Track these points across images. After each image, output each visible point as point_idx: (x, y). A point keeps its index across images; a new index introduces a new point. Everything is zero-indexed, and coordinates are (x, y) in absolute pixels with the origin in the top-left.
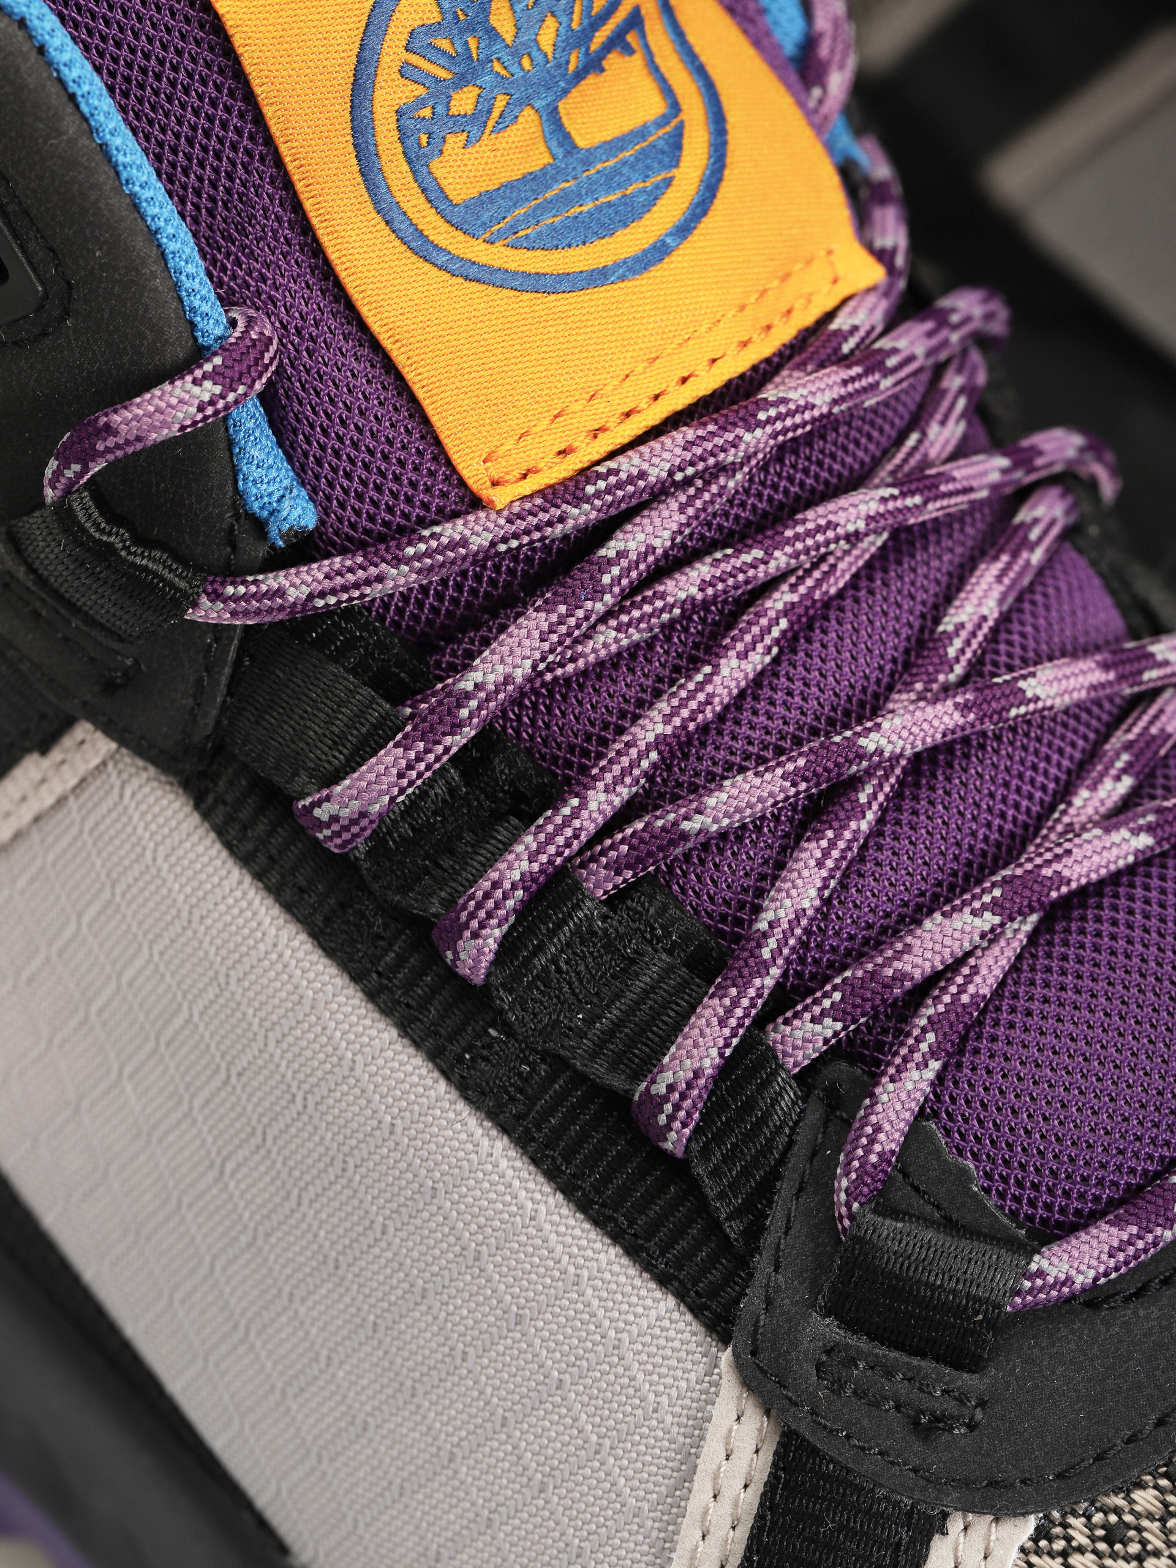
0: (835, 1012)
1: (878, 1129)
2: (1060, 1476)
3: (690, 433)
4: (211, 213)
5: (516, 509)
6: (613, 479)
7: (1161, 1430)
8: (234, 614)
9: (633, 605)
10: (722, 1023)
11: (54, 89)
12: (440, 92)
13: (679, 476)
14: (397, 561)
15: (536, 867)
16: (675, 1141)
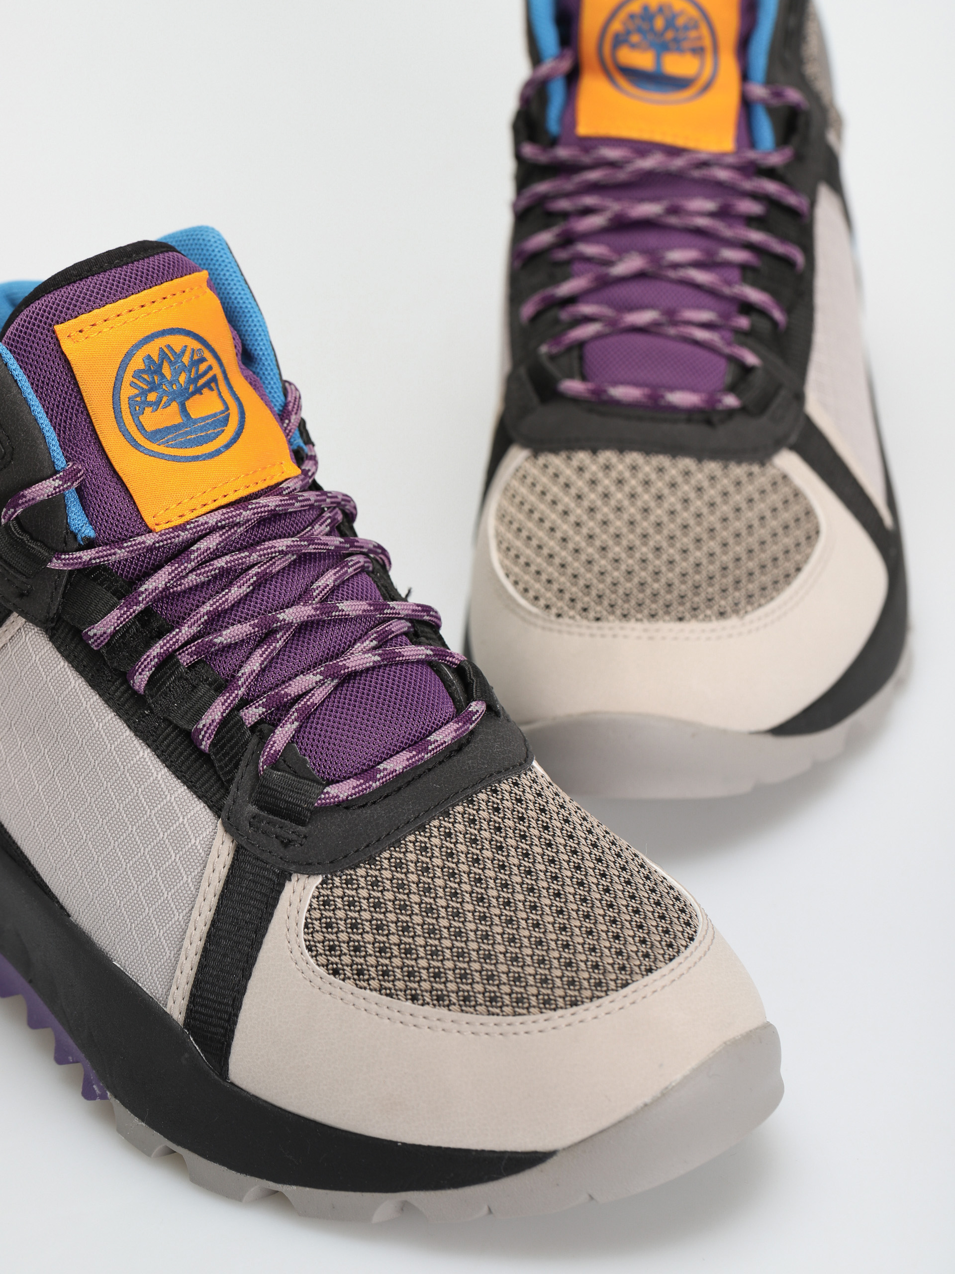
0: (263, 705)
1: (275, 742)
2: (331, 862)
3: (224, 511)
4: (64, 433)
5: (163, 532)
6: (196, 524)
7: (367, 849)
8: (64, 565)
9: (202, 568)
10: (223, 704)
11: (10, 378)
12: (144, 393)
13: (219, 524)
14: (120, 548)
15: (162, 651)
16: (205, 745)
